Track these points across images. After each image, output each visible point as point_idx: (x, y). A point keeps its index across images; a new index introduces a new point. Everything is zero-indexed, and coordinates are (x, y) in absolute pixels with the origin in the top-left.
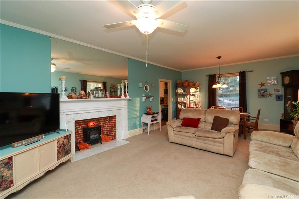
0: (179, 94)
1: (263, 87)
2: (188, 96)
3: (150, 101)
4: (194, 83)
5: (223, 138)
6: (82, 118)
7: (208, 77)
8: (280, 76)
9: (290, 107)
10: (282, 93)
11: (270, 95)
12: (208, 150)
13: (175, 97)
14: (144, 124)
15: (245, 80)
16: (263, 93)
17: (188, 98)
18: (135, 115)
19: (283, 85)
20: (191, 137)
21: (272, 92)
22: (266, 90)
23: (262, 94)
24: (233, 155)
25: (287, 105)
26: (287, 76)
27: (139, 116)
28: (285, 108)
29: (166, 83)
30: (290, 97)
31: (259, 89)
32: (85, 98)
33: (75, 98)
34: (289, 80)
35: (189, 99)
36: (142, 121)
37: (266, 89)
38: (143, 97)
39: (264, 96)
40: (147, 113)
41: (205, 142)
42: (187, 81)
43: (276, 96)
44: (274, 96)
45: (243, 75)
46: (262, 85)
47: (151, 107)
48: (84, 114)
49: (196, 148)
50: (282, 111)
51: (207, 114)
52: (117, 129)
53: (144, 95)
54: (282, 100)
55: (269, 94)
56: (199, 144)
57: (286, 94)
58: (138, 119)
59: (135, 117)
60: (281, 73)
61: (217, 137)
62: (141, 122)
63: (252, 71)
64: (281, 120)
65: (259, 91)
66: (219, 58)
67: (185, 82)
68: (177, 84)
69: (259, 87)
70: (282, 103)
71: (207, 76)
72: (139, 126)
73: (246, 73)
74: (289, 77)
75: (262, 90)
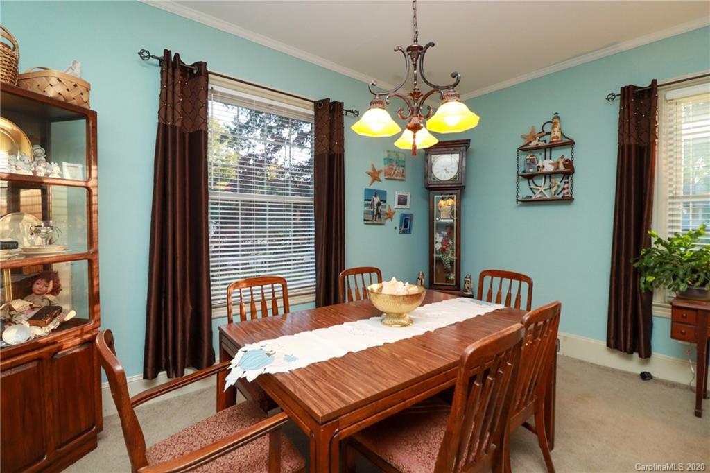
1: (377, 186)
10: (411, 207)
11: (390, 215)
16: (379, 204)
21: (395, 206)
31: (367, 191)
37: (384, 193)
39: (379, 214)
43: (402, 216)
44: (397, 220)
45: (334, 118)
46: (375, 175)
54: (409, 231)
55: (387, 209)
65: (369, 195)
69: (368, 182)
75: (376, 193)
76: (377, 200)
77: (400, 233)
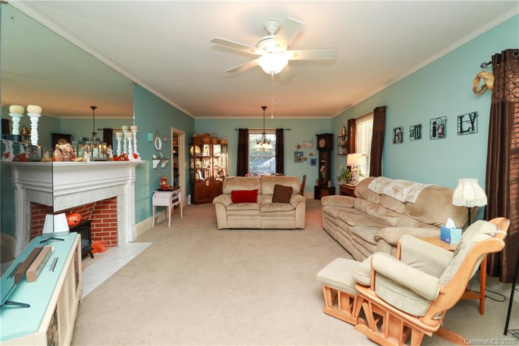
0: (197, 155)
1: (299, 150)
2: (211, 159)
3: (162, 167)
4: (218, 139)
5: (295, 209)
6: (65, 206)
7: (238, 131)
8: (315, 139)
9: (324, 172)
10: (316, 156)
11: (306, 159)
12: (277, 228)
13: (188, 159)
14: (156, 209)
15: (283, 139)
16: (300, 156)
17: (211, 163)
18: (144, 194)
19: (319, 148)
20: (254, 215)
21: (308, 156)
22: (302, 154)
23: (299, 158)
24: (305, 227)
25: (321, 170)
26: (322, 138)
27: (148, 195)
28: (320, 173)
29: (176, 136)
30: (324, 161)
31: (295, 152)
32: (81, 161)
33: (59, 160)
34: (324, 143)
35: (213, 163)
36: (154, 204)
37: (302, 152)
38: (154, 159)
39: (300, 159)
40: (162, 189)
41: (275, 218)
42: (209, 135)
43: (311, 160)
44: (309, 161)
45: (280, 133)
46: (299, 147)
47: (166, 178)
48: (68, 197)
49: (261, 229)
50: (317, 177)
51: (263, 184)
52: (118, 224)
53: (155, 157)
54: (315, 165)
55: (304, 158)
56: (266, 222)
57: (321, 158)
58: (148, 200)
59: (144, 196)
60: (317, 135)
61: (288, 209)
62: (152, 204)
63: (289, 130)
64: (315, 187)
65: (296, 153)
66: (264, 108)
67: (205, 136)
68: (192, 138)
69: (295, 149)
70: (316, 167)
71: (236, 130)
72: (149, 214)
73: (284, 131)
74: (325, 140)
75: (298, 153)
76: (299, 155)
77: (311, 165)
